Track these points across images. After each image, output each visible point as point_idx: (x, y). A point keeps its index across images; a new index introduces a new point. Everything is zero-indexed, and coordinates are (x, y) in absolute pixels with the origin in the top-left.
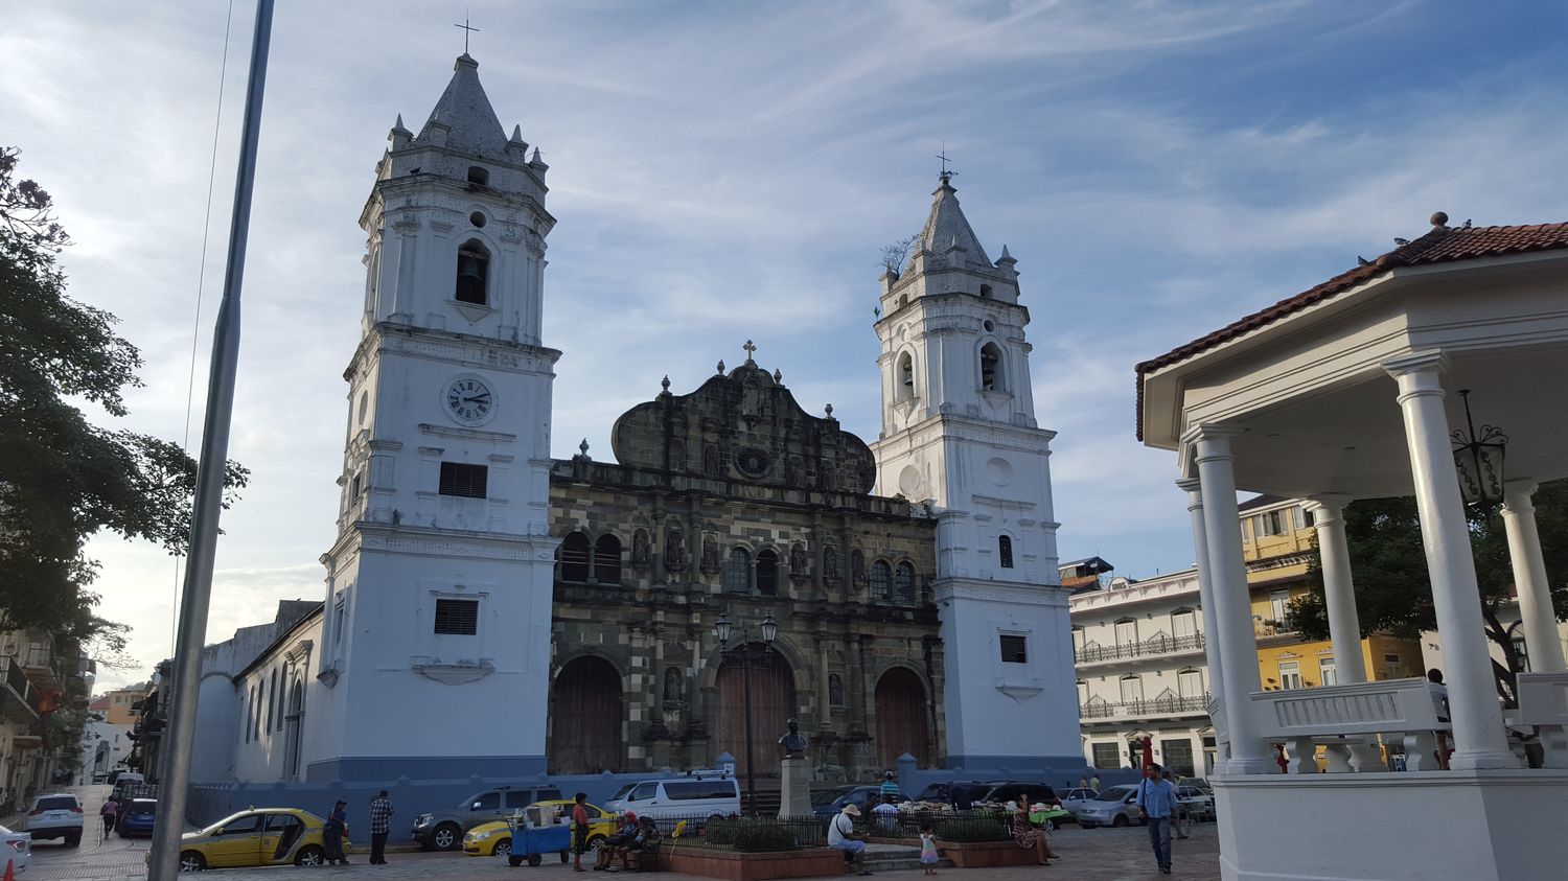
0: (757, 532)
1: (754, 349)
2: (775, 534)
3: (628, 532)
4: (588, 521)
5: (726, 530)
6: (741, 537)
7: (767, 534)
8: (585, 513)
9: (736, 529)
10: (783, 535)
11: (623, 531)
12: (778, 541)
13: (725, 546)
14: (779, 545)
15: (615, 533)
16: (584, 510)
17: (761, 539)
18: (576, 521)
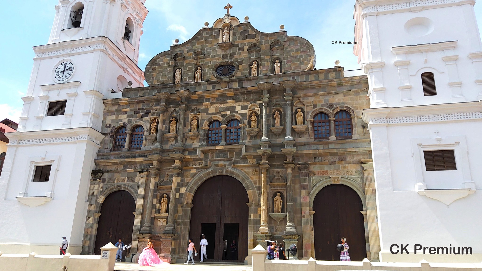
0: (226, 109)
1: (231, 7)
2: (238, 108)
3: (148, 121)
4: (127, 119)
5: (206, 111)
6: (215, 114)
7: (232, 109)
8: (126, 116)
9: (212, 109)
10: (243, 108)
11: (145, 122)
12: (240, 112)
13: (204, 120)
14: (241, 114)
15: (141, 123)
16: (126, 114)
17: (229, 113)
18: (121, 120)
